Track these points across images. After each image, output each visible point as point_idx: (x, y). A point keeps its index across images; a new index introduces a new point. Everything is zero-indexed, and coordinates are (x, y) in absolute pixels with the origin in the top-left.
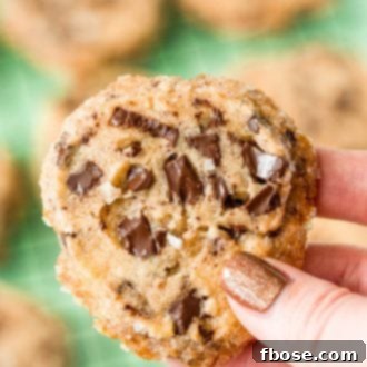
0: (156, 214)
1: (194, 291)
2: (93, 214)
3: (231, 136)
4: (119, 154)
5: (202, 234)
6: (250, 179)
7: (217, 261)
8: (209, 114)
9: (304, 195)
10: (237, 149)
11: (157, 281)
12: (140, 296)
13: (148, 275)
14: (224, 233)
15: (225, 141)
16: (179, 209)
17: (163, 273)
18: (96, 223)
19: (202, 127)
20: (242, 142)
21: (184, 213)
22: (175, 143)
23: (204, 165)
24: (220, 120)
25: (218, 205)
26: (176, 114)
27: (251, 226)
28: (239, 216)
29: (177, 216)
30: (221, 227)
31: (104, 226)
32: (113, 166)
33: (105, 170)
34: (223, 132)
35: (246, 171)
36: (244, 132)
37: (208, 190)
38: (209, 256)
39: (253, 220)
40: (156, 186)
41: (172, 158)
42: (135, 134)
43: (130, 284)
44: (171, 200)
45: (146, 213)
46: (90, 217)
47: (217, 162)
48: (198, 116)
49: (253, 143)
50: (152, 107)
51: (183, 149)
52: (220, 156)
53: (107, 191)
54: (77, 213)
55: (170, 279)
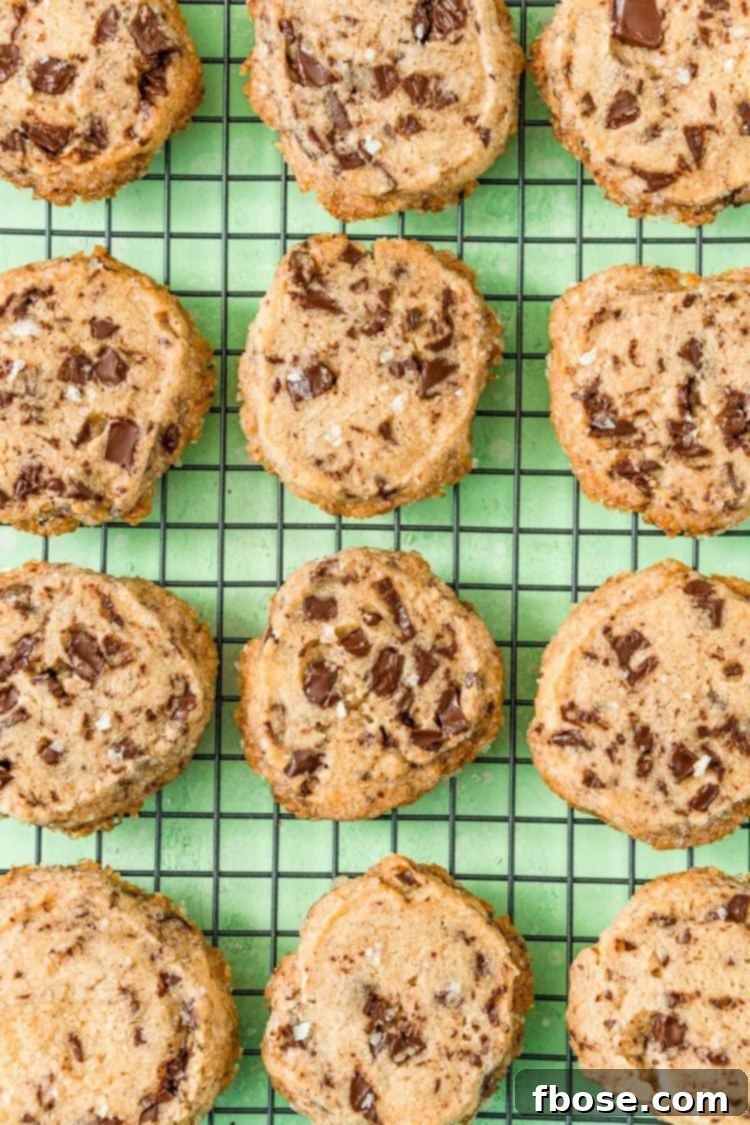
0: (346, 680)
1: (323, 755)
2: (303, 638)
3: (448, 672)
4: (359, 613)
5: (365, 722)
6: (432, 715)
7: (358, 749)
8: (447, 641)
9: (462, 756)
10: (444, 685)
11: (303, 726)
12: (283, 724)
13: (302, 716)
14: (380, 735)
15: (440, 672)
16: (365, 690)
17: (313, 724)
18: (299, 646)
19: (434, 647)
20: (451, 684)
21: (366, 696)
22: (404, 640)
23: (410, 676)
24: (450, 652)
25: (394, 711)
26: (424, 621)
27: (403, 747)
28: (402, 734)
29: (359, 694)
30: (382, 729)
31: (302, 654)
32: (348, 617)
33: (340, 616)
34: (445, 663)
35: (435, 707)
36: (460, 678)
37: (398, 696)
38: (355, 743)
39: (409, 744)
40: (365, 659)
41: (392, 650)
42: (383, 609)
43: (284, 709)
44: (365, 679)
45: (340, 672)
46: (299, 639)
47: (421, 682)
48: (439, 637)
49: (458, 692)
50: (413, 601)
51: (405, 650)
52: (427, 681)
53: (328, 632)
54: (294, 627)
55: (314, 732)
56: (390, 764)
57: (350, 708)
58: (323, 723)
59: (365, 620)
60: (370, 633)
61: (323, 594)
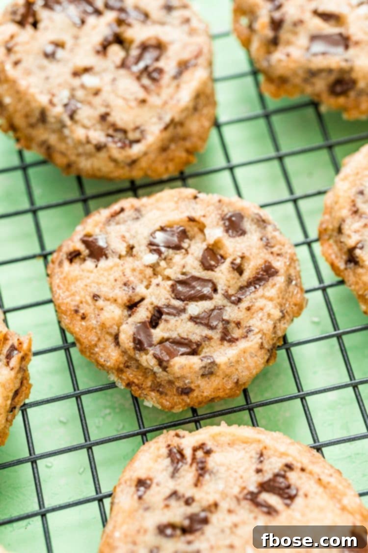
0: (178, 258)
1: (107, 257)
2: (204, 216)
3: (209, 339)
4: (240, 254)
5: (145, 283)
6: (166, 335)
7: (119, 284)
8: (236, 333)
10: (195, 338)
11: (127, 235)
12: (125, 221)
13: (136, 232)
14: (137, 299)
15: (206, 332)
16: (173, 276)
17: (131, 242)
18: (196, 215)
19: (228, 322)
20: (199, 345)
21: (168, 278)
22: (227, 296)
23: (195, 308)
24: (227, 338)
25: (160, 303)
26: (248, 309)
27: (131, 320)
28: (143, 314)
29: (168, 272)
30: (142, 299)
31: (191, 220)
32: (233, 247)
33: (232, 239)
34: (216, 335)
35: (174, 335)
36: (206, 351)
37: (177, 303)
38: (125, 280)
39: (136, 323)
40: (200, 269)
41: (215, 290)
42: (248, 274)
43: (137, 218)
44: (183, 274)
45: (183, 251)
46: (202, 213)
47: (193, 319)
48: (238, 324)
49: (194, 353)
50: (263, 296)
51: (218, 299)
52: (196, 323)
53: (215, 232)
54: (211, 208)
55: (125, 245)
56: (113, 312)
57: (154, 267)
58: (134, 250)
59: (235, 260)
60: (225, 267)
61: (247, 225)
